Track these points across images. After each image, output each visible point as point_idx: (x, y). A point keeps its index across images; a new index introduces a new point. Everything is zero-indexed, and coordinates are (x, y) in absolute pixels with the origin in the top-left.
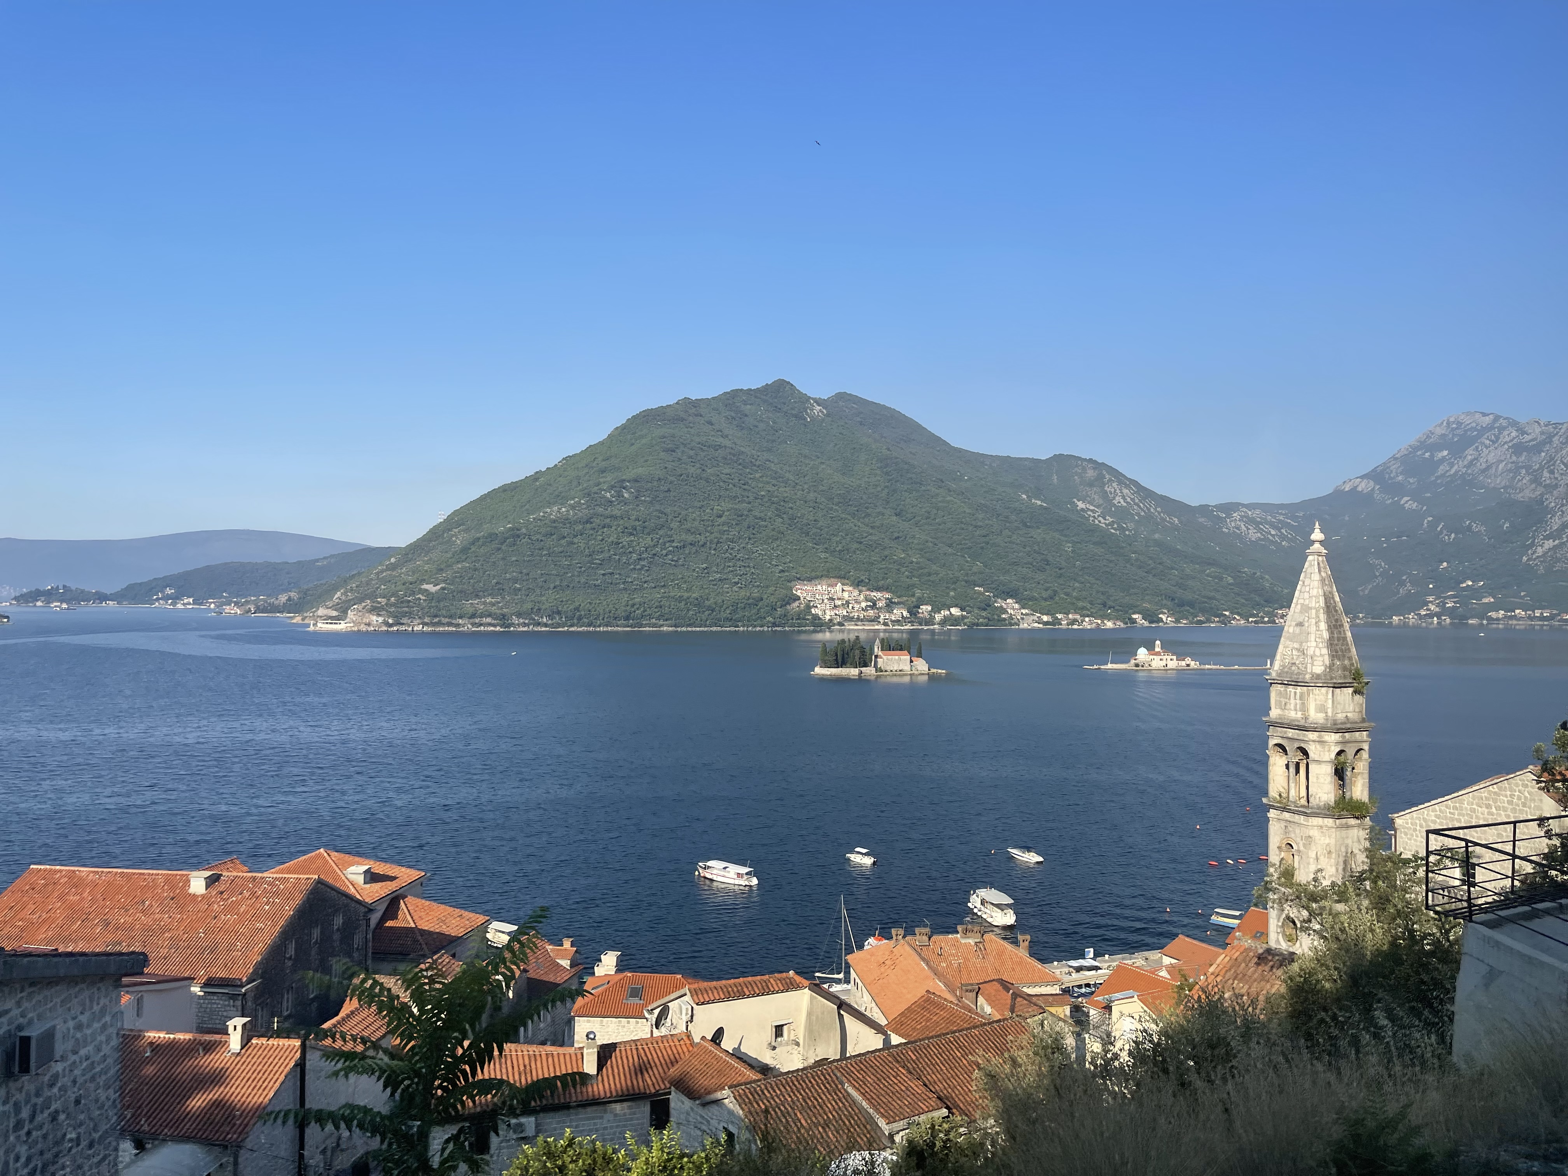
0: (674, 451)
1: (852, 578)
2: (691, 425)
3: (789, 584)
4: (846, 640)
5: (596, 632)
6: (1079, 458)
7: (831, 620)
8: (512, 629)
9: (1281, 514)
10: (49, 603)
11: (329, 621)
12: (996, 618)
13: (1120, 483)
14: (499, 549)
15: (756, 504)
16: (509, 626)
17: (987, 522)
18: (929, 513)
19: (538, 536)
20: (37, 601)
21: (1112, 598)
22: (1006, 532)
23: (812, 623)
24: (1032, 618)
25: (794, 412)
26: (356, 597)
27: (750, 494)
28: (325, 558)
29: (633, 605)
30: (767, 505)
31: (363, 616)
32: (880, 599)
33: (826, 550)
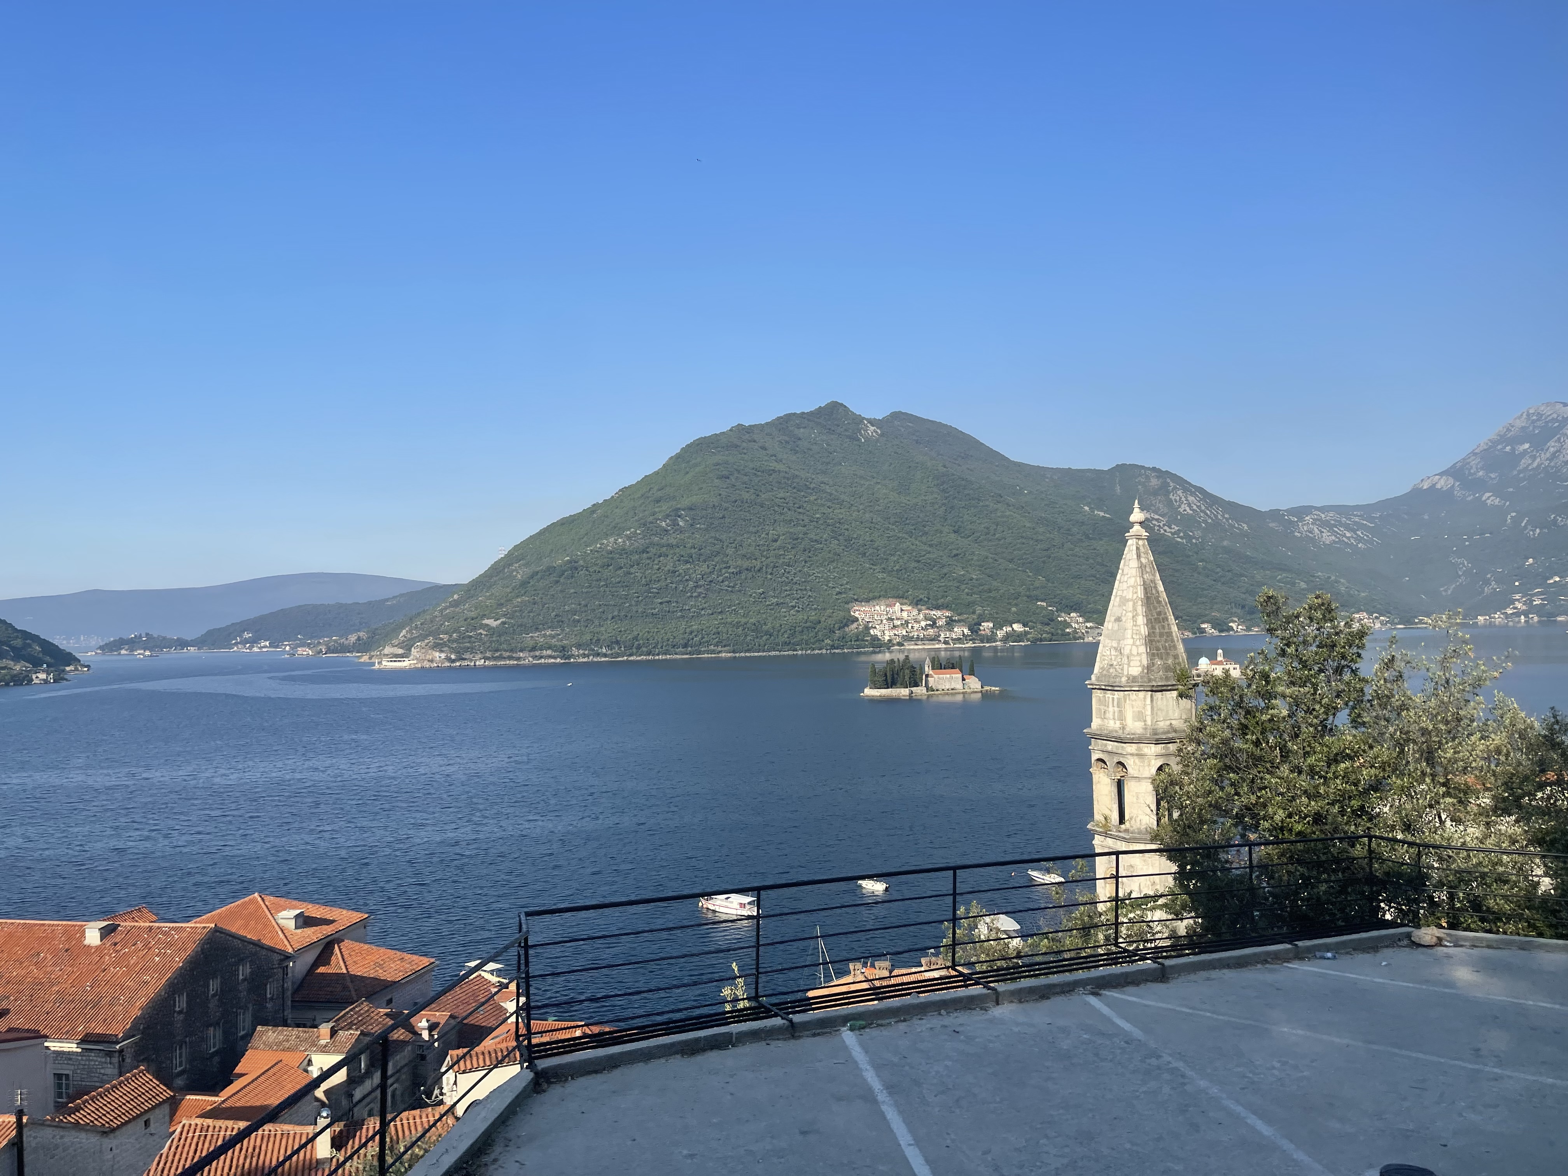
0: (728, 478)
1: (911, 598)
2: (745, 451)
3: (846, 606)
4: (896, 660)
5: (655, 660)
6: (1143, 467)
7: (890, 641)
8: (572, 660)
9: (1356, 515)
10: (132, 651)
11: (394, 659)
12: (1060, 632)
13: (1185, 490)
14: (557, 582)
15: (812, 527)
16: (569, 658)
17: (1048, 535)
18: (988, 528)
19: (595, 568)
20: (121, 649)
21: (1179, 608)
22: (1069, 545)
23: (870, 644)
24: (1096, 631)
25: (847, 433)
26: (420, 634)
27: (805, 518)
28: (394, 597)
29: (691, 633)
30: (822, 527)
31: (426, 653)
32: (940, 618)
33: (884, 570)
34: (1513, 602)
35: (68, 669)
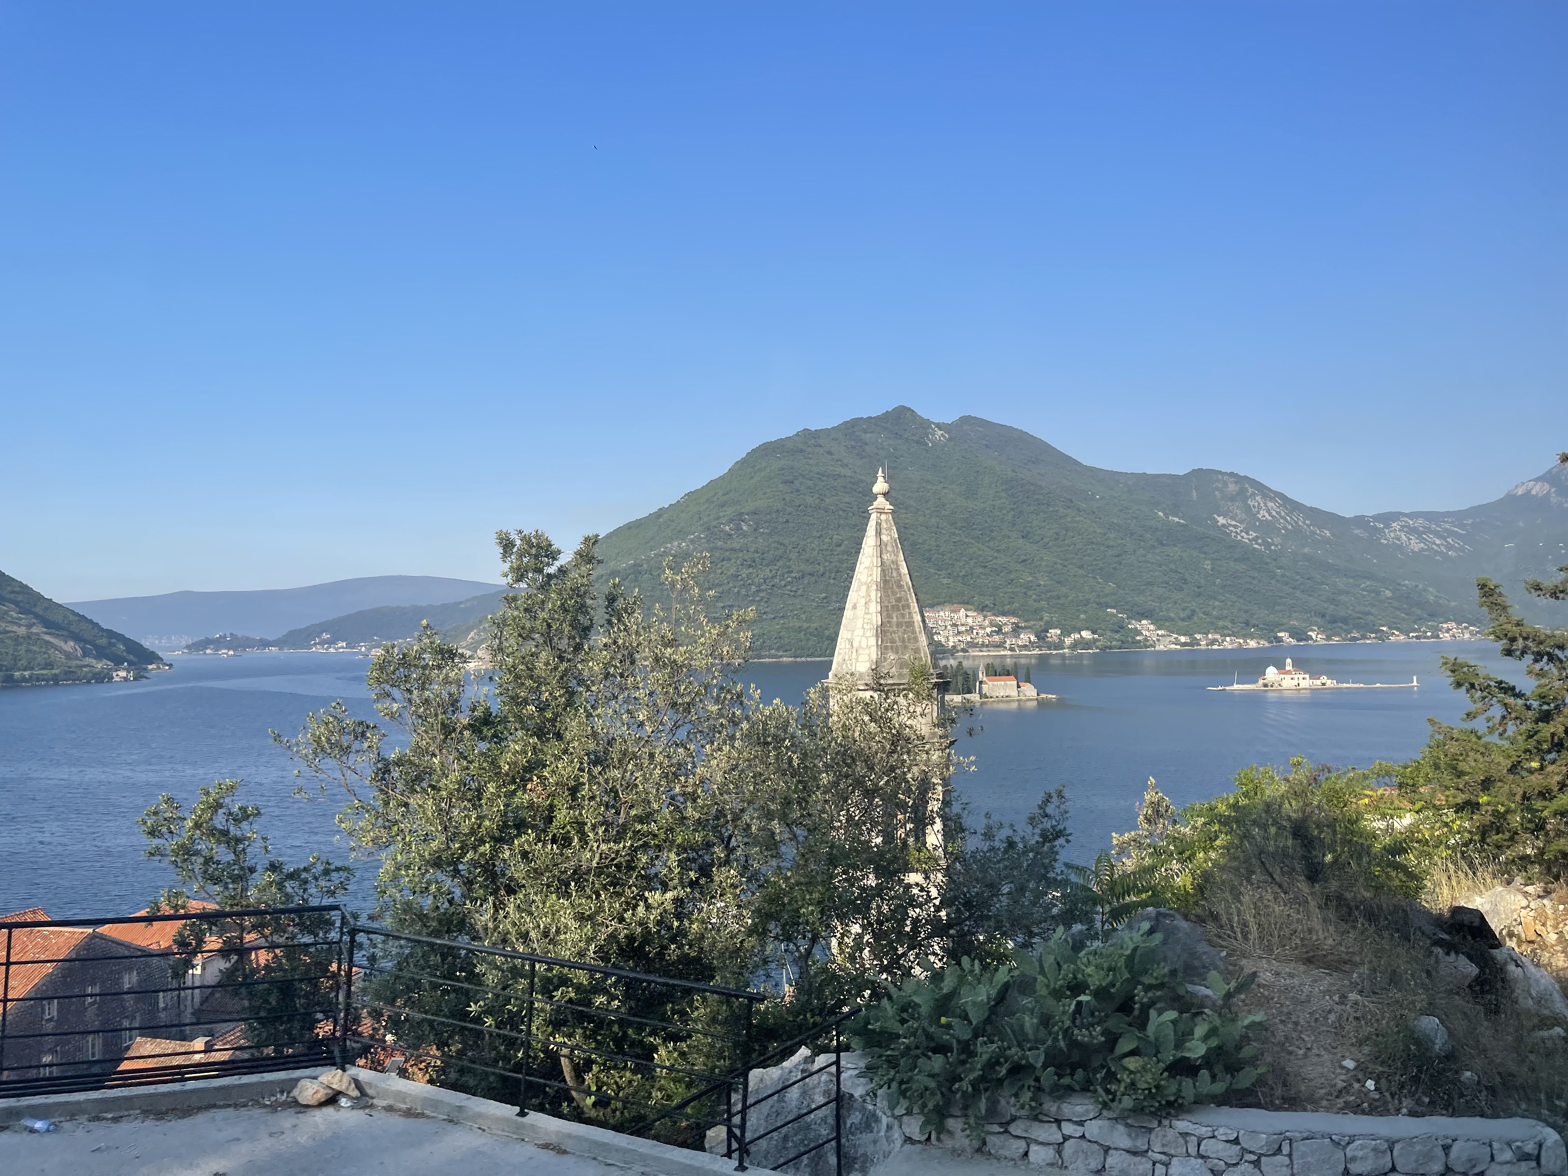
0: (793, 483)
1: (976, 604)
2: (810, 456)
6: (1220, 472)
7: (954, 647)
9: (1447, 522)
10: (217, 650)
12: (1130, 640)
13: (1264, 496)
17: (1120, 541)
18: (1057, 534)
19: (659, 572)
20: (207, 649)
21: (1256, 616)
22: (1142, 552)
24: (1169, 639)
25: (915, 438)
28: (468, 600)
32: (1005, 624)
33: (949, 576)
35: (150, 667)
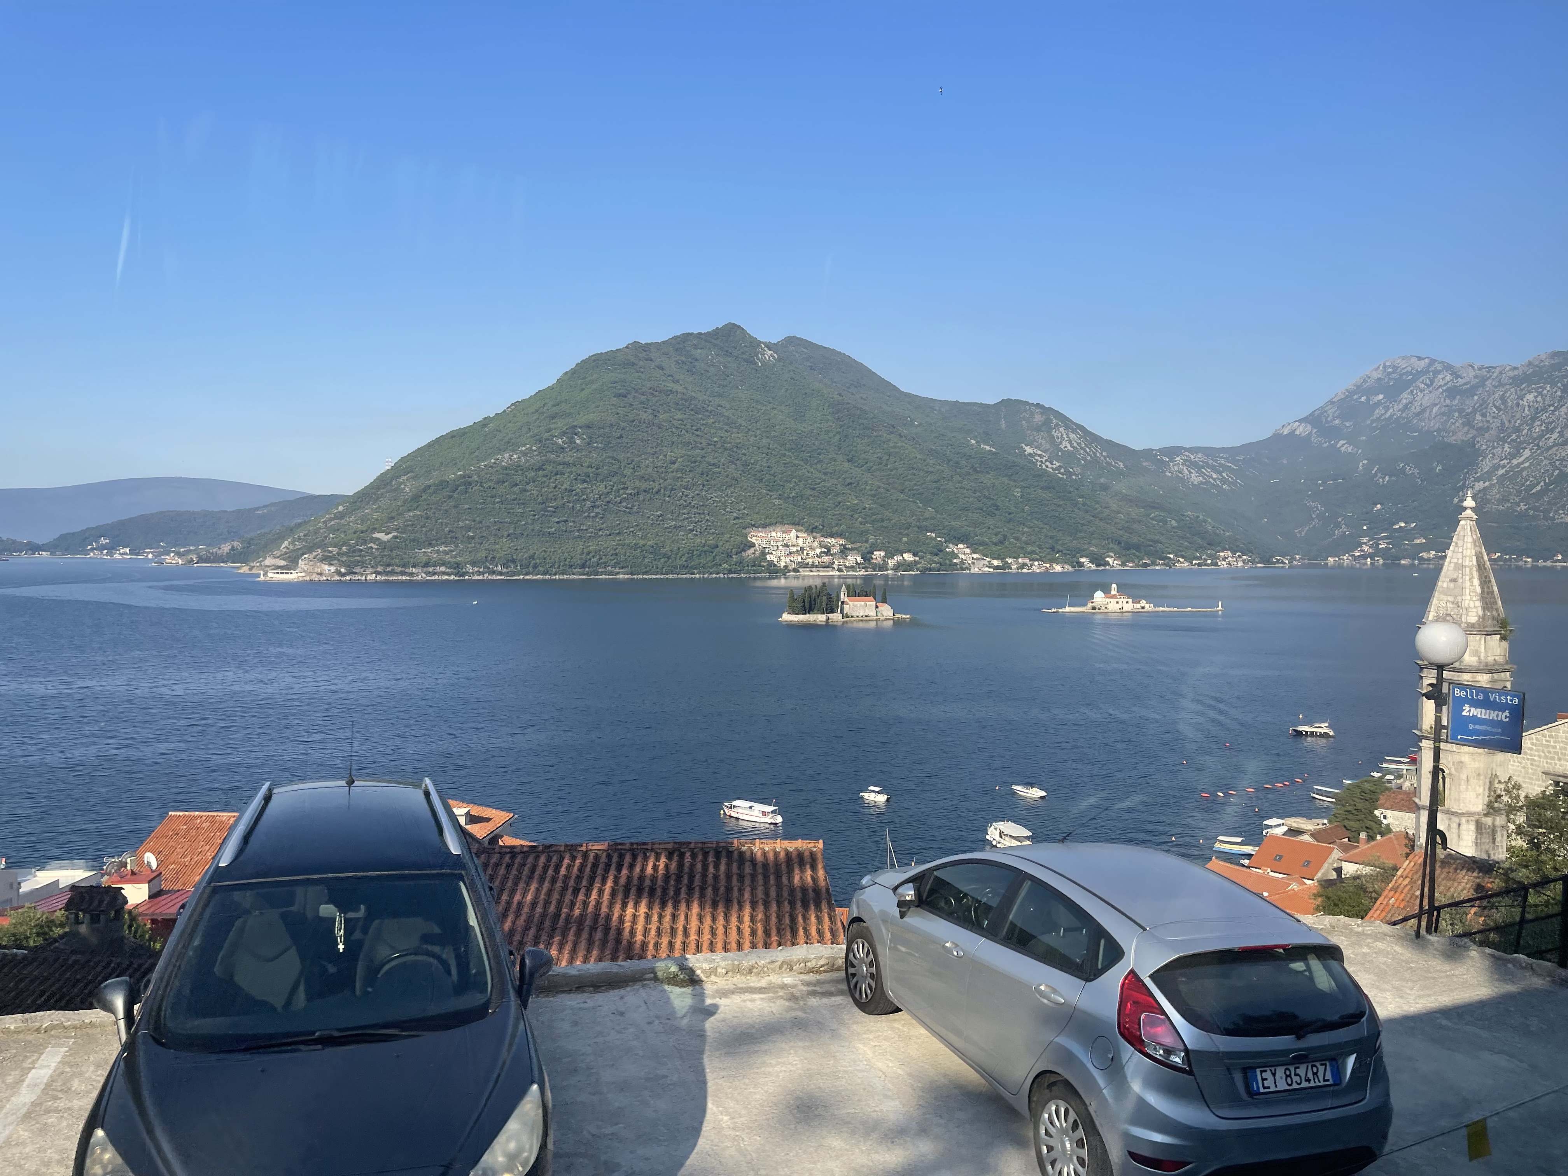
0: (626, 397)
1: (806, 525)
2: (642, 370)
3: (743, 531)
4: (813, 587)
5: (552, 580)
6: (1027, 403)
7: (786, 567)
8: (467, 577)
9: (1222, 458)
11: (280, 571)
12: (948, 563)
13: (1067, 428)
14: (450, 497)
15: (709, 450)
16: (463, 574)
17: (938, 467)
18: (881, 458)
19: (490, 484)
21: (1060, 542)
22: (957, 478)
23: (768, 569)
24: (983, 562)
25: (744, 356)
26: (305, 546)
27: (703, 441)
28: (265, 506)
29: (588, 553)
30: (720, 451)
31: (314, 565)
32: (834, 545)
33: (780, 497)
34: (1360, 544)
